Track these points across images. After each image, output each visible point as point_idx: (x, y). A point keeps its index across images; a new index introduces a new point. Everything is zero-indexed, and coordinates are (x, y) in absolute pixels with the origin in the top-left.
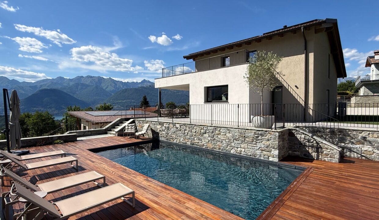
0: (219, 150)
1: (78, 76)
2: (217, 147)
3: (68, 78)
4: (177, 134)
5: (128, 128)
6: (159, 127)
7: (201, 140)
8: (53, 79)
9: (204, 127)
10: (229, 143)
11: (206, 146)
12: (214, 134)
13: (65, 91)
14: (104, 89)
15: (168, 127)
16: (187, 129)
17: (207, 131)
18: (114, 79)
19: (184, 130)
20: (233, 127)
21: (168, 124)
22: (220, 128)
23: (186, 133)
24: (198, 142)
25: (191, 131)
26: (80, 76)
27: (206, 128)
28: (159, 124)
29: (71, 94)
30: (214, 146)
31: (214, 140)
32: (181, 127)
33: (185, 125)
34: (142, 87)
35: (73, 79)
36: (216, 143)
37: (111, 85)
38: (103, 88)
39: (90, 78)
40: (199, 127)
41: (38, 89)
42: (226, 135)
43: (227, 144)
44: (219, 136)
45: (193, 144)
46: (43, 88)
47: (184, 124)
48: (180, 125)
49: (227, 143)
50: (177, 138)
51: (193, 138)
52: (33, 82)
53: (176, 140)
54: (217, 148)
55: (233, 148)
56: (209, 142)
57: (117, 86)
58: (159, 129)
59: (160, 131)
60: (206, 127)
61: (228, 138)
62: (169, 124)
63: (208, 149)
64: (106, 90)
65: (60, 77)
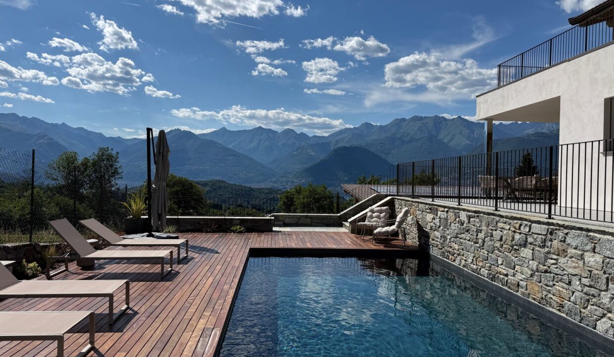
0: (559, 310)
1: (396, 120)
2: (554, 298)
3: (378, 124)
4: (462, 240)
5: (371, 217)
6: (429, 217)
7: (514, 269)
8: (355, 128)
9: (521, 225)
10: (593, 291)
11: (523, 290)
12: (546, 250)
13: (372, 150)
14: (446, 142)
15: (446, 219)
16: (484, 228)
17: (530, 240)
18: (466, 118)
19: (474, 229)
20: (607, 230)
21: (446, 209)
22: (566, 231)
23: (480, 241)
24: (505, 272)
25: (492, 236)
26: (400, 118)
27: (527, 229)
28: (430, 209)
29: (383, 156)
30: (545, 293)
31: (546, 272)
32: (471, 219)
33: (478, 216)
34: (537, 134)
35: (387, 125)
36: (551, 283)
37: (460, 133)
38: (444, 141)
39: (417, 122)
40: (510, 224)
41: (332, 148)
42: (582, 257)
43: (586, 294)
44: (562, 260)
45: (493, 278)
46: (339, 146)
47: (476, 212)
48: (469, 213)
49: (586, 289)
50: (462, 252)
51: (494, 256)
52: (326, 135)
53: (459, 258)
54: (554, 303)
55: (604, 315)
56: (532, 276)
57: (473, 134)
58: (429, 224)
59: (431, 229)
60: (526, 225)
61: (590, 271)
62: (447, 212)
63: (530, 300)
64: (450, 144)
65: (366, 123)
